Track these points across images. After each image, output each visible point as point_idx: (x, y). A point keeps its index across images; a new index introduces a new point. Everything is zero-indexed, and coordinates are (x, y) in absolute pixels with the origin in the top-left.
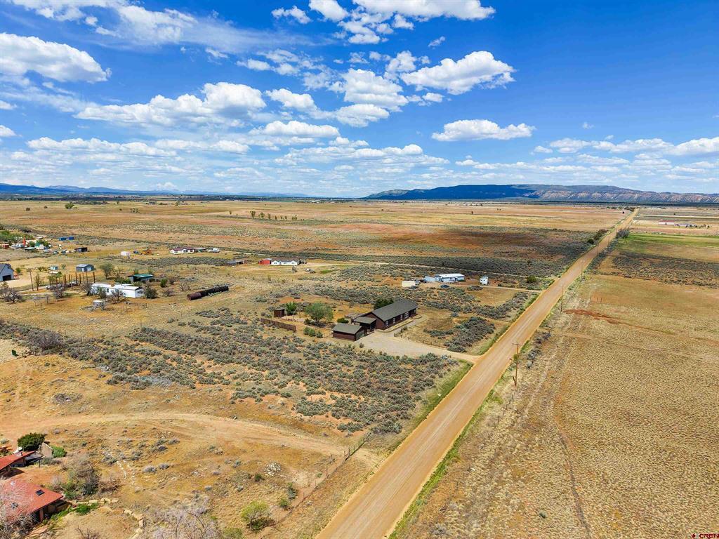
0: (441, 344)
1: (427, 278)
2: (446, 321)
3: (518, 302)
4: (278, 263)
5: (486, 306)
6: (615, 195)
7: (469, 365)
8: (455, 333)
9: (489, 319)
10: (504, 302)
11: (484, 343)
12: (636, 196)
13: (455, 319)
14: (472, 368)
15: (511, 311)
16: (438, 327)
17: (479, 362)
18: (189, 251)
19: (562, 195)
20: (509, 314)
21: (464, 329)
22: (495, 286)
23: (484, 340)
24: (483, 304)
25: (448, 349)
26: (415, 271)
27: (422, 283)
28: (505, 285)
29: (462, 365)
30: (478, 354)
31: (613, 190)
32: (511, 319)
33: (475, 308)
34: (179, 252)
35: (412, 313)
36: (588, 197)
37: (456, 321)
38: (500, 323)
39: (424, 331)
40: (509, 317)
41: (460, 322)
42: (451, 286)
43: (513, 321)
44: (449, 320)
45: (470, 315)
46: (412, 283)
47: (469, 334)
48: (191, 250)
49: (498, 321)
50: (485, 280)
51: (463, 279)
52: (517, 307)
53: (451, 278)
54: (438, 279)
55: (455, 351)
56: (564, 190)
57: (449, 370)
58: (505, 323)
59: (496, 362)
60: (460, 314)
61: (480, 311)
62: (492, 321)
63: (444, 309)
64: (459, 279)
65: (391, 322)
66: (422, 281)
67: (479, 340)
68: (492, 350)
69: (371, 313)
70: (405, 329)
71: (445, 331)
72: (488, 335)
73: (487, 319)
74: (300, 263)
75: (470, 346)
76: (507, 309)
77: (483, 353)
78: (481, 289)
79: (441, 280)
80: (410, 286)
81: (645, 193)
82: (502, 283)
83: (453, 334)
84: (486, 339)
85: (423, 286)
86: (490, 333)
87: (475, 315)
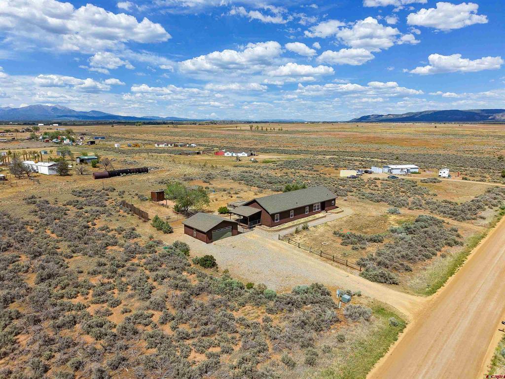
0: (353, 261)
1: (373, 169)
2: (377, 220)
3: (495, 199)
4: (230, 155)
5: (446, 202)
7: (398, 325)
8: (386, 241)
9: (450, 221)
10: (473, 197)
11: (437, 265)
13: (393, 217)
14: (401, 336)
15: (484, 210)
16: (360, 229)
17: (423, 316)
18: (169, 145)
20: (483, 214)
21: (403, 235)
22: (459, 180)
23: (437, 259)
24: (440, 198)
25: (362, 275)
26: (363, 163)
27: (366, 174)
28: (471, 178)
29: (380, 323)
30: (420, 292)
32: (486, 222)
33: (428, 203)
34: (161, 146)
35: (327, 205)
37: (394, 220)
38: (468, 229)
39: (335, 233)
40: (484, 218)
41: (399, 222)
42: (400, 177)
43: (492, 225)
44: (384, 218)
45: (417, 213)
46: (354, 173)
47: (411, 245)
48: (171, 145)
49: (465, 224)
50: (445, 172)
51: (417, 170)
52: (494, 206)
53: (402, 169)
54: (386, 170)
55: (374, 279)
57: (341, 339)
58: (475, 228)
59: (465, 323)
60: (402, 211)
61: (436, 207)
62: (454, 223)
63: (381, 203)
64: (411, 170)
65: (285, 216)
66: (366, 172)
67: (429, 258)
68: (455, 282)
69: (254, 201)
70: (306, 228)
71: (369, 236)
72: (447, 248)
73: (446, 220)
74: (252, 154)
75: (408, 270)
76: (479, 207)
77: (433, 291)
78: (440, 182)
79: (390, 171)
80: (349, 175)
82: (468, 177)
83: (381, 241)
84: (443, 256)
85: (366, 177)
86: (449, 245)
87: (426, 214)
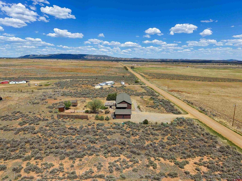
4: (14, 83)
5: (143, 92)
6: (108, 58)
12: (113, 58)
19: (93, 58)
31: (107, 56)
36: (101, 59)
39: (147, 107)
41: (150, 100)
50: (123, 83)
51: (114, 83)
53: (110, 83)
54: (105, 84)
56: (93, 56)
69: (123, 101)
78: (126, 86)
79: (107, 84)
81: (115, 58)
